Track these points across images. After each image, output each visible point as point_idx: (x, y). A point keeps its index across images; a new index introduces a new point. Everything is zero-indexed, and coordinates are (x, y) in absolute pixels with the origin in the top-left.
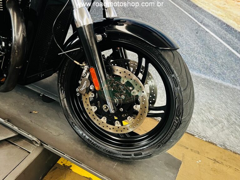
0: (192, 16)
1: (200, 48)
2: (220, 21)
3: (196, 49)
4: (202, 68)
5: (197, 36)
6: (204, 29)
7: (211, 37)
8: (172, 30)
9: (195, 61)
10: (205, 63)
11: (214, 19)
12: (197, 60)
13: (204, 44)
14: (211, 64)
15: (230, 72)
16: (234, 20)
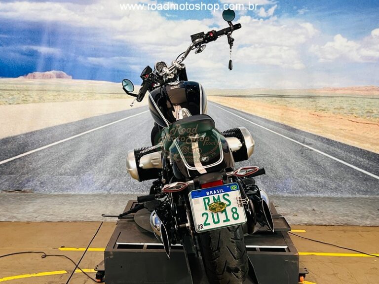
0: (292, 138)
1: (310, 168)
2: (319, 137)
3: (306, 170)
4: (318, 187)
5: (303, 156)
6: (308, 148)
7: (317, 154)
8: (277, 157)
9: (308, 182)
10: (319, 181)
11: (313, 137)
12: (310, 180)
13: (312, 163)
14: (326, 180)
15: (345, 183)
16: (331, 133)
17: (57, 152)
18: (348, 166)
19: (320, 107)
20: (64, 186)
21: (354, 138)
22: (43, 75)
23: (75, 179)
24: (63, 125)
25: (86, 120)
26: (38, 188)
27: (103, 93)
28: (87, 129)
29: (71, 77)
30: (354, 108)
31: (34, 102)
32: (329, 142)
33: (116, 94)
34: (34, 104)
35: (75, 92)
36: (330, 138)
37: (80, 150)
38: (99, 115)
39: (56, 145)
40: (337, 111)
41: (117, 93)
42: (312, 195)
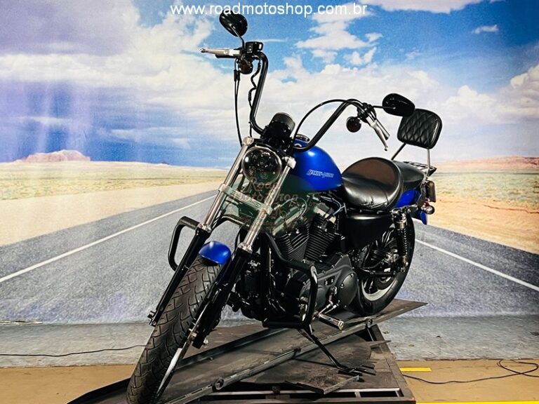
1: (433, 275)
2: (444, 231)
3: (427, 278)
4: (446, 302)
5: (422, 259)
6: (429, 247)
7: (442, 255)
9: (432, 296)
10: (447, 294)
12: (434, 293)
13: (436, 268)
14: (457, 293)
15: (484, 295)
16: (461, 225)
17: (72, 266)
18: (488, 272)
19: (444, 188)
20: (85, 313)
21: (494, 231)
22: (50, 156)
23: (100, 303)
24: (79, 226)
25: (112, 218)
26: (48, 317)
27: (136, 179)
28: (115, 231)
29: (89, 158)
30: (493, 188)
31: (37, 195)
32: (459, 237)
33: (153, 179)
34: (37, 198)
35: (96, 180)
36: (460, 232)
37: (106, 261)
38: (130, 210)
39: (71, 255)
40: (467, 193)
41: (156, 179)
42: (439, 314)
